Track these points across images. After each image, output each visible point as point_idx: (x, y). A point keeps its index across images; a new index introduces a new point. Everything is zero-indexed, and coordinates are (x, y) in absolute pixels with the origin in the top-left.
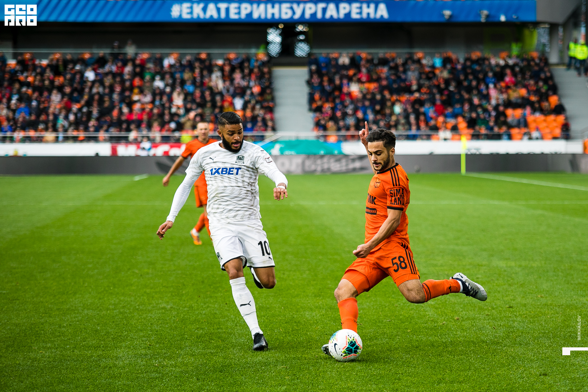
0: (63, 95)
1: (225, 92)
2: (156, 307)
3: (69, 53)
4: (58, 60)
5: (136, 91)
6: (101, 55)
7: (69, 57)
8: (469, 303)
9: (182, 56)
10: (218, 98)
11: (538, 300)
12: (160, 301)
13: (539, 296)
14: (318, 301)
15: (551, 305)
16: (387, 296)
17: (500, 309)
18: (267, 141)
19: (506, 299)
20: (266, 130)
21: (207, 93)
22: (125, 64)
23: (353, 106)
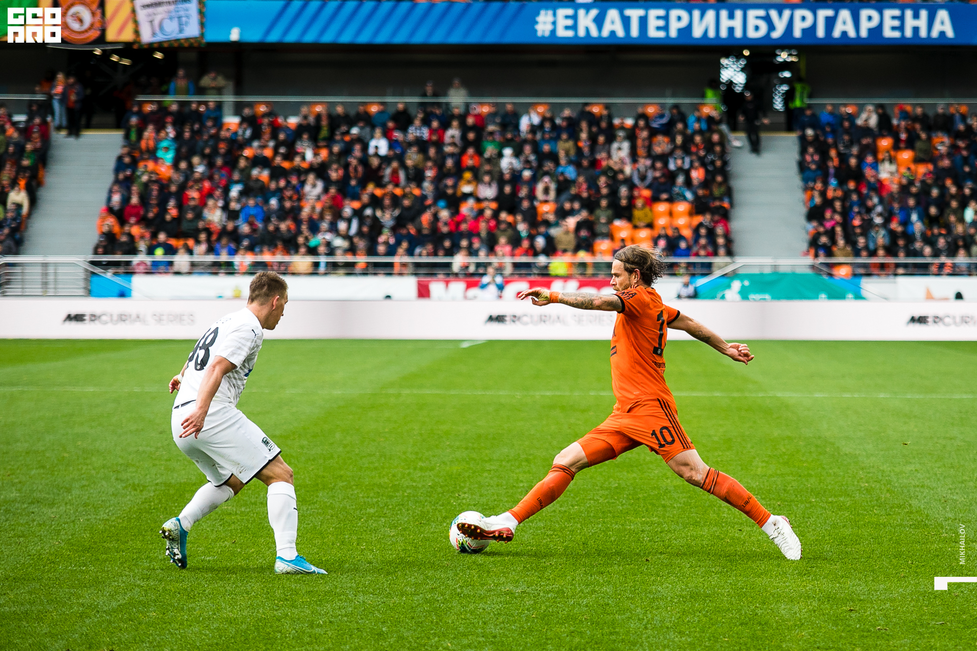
0: (328, 182)
1: (636, 180)
2: (494, 590)
3: (341, 103)
4: (318, 117)
5: (468, 175)
6: (401, 106)
7: (340, 110)
9: (556, 108)
10: (624, 191)
12: (503, 579)
14: (804, 583)
18: (717, 273)
20: (715, 253)
21: (602, 181)
22: (445, 125)
23: (885, 209)
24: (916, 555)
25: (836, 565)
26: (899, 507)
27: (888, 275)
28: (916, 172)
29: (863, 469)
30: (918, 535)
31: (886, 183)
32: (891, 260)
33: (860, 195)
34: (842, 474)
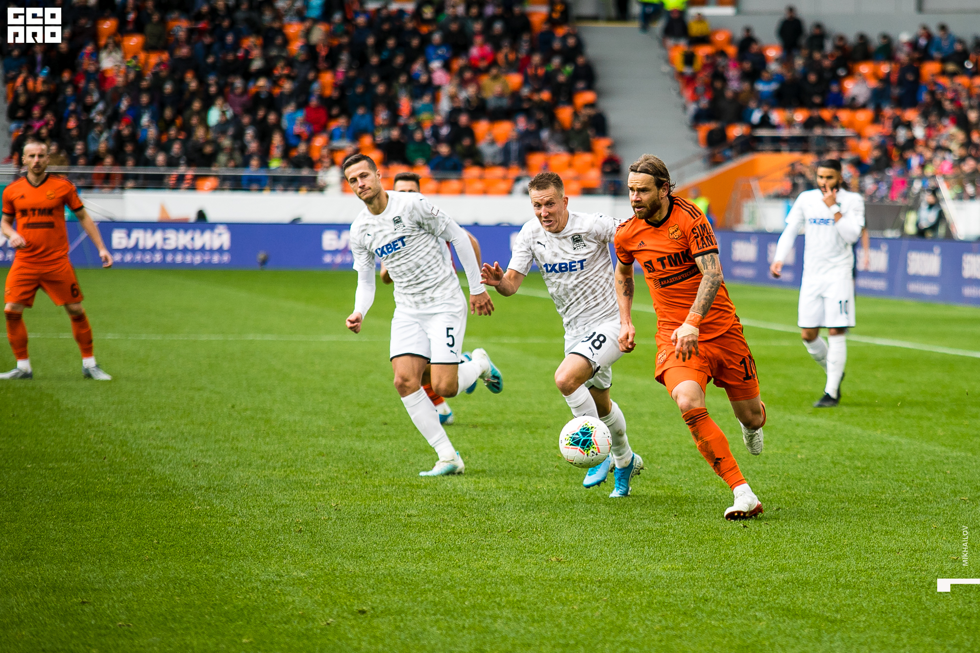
8: (390, 575)
11: (551, 568)
13: (554, 559)
15: (581, 579)
16: (193, 557)
17: (463, 589)
19: (474, 565)
23: (107, 105)
24: (163, 533)
25: (61, 546)
26: (138, 473)
27: (113, 188)
28: (146, 63)
29: (90, 427)
30: (164, 508)
31: (109, 75)
32: (118, 171)
33: (76, 88)
34: (64, 433)
